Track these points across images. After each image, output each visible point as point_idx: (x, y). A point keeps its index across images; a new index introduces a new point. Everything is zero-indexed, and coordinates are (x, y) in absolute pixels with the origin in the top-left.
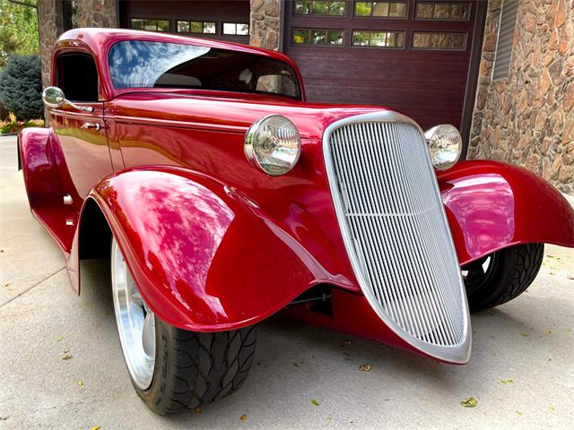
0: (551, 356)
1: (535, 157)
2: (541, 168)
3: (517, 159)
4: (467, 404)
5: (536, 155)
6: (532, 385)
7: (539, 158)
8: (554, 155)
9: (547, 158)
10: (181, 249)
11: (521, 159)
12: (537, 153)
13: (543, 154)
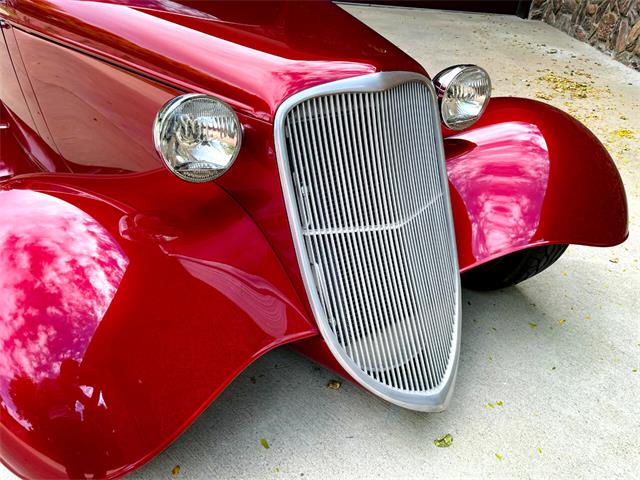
0: (556, 362)
1: (611, 17)
2: (616, 33)
3: (591, 15)
4: (443, 442)
5: (613, 14)
6: (524, 409)
7: (616, 18)
8: (635, 18)
9: (626, 21)
10: (49, 344)
11: (595, 16)
12: (616, 12)
13: (622, 14)
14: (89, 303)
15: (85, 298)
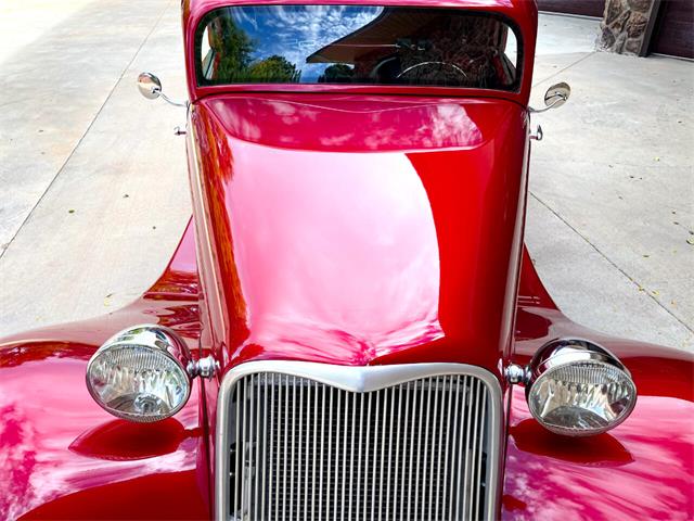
14: (10, 497)
15: (10, 490)
